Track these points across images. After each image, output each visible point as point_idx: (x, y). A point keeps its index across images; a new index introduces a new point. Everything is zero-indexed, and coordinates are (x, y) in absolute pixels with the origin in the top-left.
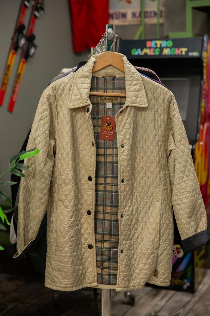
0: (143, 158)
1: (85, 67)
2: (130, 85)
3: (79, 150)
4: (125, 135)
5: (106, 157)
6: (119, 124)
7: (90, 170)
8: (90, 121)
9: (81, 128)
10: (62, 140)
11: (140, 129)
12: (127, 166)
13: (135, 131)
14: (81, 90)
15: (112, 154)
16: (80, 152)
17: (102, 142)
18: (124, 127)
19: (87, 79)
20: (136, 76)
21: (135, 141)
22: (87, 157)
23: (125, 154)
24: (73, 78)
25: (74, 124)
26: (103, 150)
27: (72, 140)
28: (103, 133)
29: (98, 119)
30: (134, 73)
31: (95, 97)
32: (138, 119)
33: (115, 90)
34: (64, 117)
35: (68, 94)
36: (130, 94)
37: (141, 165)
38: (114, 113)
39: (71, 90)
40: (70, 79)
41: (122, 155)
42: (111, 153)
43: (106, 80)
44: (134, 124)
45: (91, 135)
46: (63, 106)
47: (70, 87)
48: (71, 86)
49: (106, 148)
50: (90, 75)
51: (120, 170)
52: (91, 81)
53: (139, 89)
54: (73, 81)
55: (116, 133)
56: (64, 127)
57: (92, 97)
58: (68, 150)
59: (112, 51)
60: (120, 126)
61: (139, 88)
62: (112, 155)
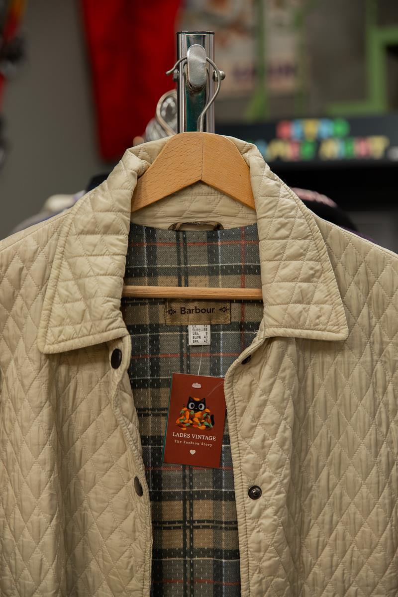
0: (331, 531)
1: (103, 190)
2: (276, 255)
3: (85, 509)
4: (263, 451)
5: (191, 532)
6: (239, 406)
7: (130, 587)
8: (124, 399)
9: (93, 426)
10: (16, 478)
11: (319, 420)
12: (273, 571)
13: (300, 429)
14: (87, 279)
15: (212, 522)
16: (91, 515)
17: (173, 473)
18: (259, 417)
19: (112, 238)
20: (299, 221)
21: (300, 467)
22: (115, 538)
23: (266, 522)
24: (56, 234)
25: (65, 410)
26: (178, 505)
27: (55, 475)
28: (177, 438)
29: (159, 387)
30: (292, 213)
31: (145, 304)
32: (309, 382)
33: (220, 277)
34: (23, 385)
35: (37, 296)
36: (281, 291)
37: (325, 556)
38: (219, 360)
39: (50, 281)
40: (45, 238)
41: (254, 529)
42: (212, 515)
43: (185, 239)
44: (296, 404)
45: (129, 450)
46: (18, 342)
47: (45, 271)
48: (48, 267)
49: (188, 498)
50: (123, 221)
51: (248, 588)
52: (126, 244)
53: (312, 272)
54: (56, 248)
55: (227, 440)
56: (22, 427)
57: (132, 304)
58: (42, 517)
59: (205, 130)
60: (241, 415)
61: (312, 269)
62: (215, 525)
